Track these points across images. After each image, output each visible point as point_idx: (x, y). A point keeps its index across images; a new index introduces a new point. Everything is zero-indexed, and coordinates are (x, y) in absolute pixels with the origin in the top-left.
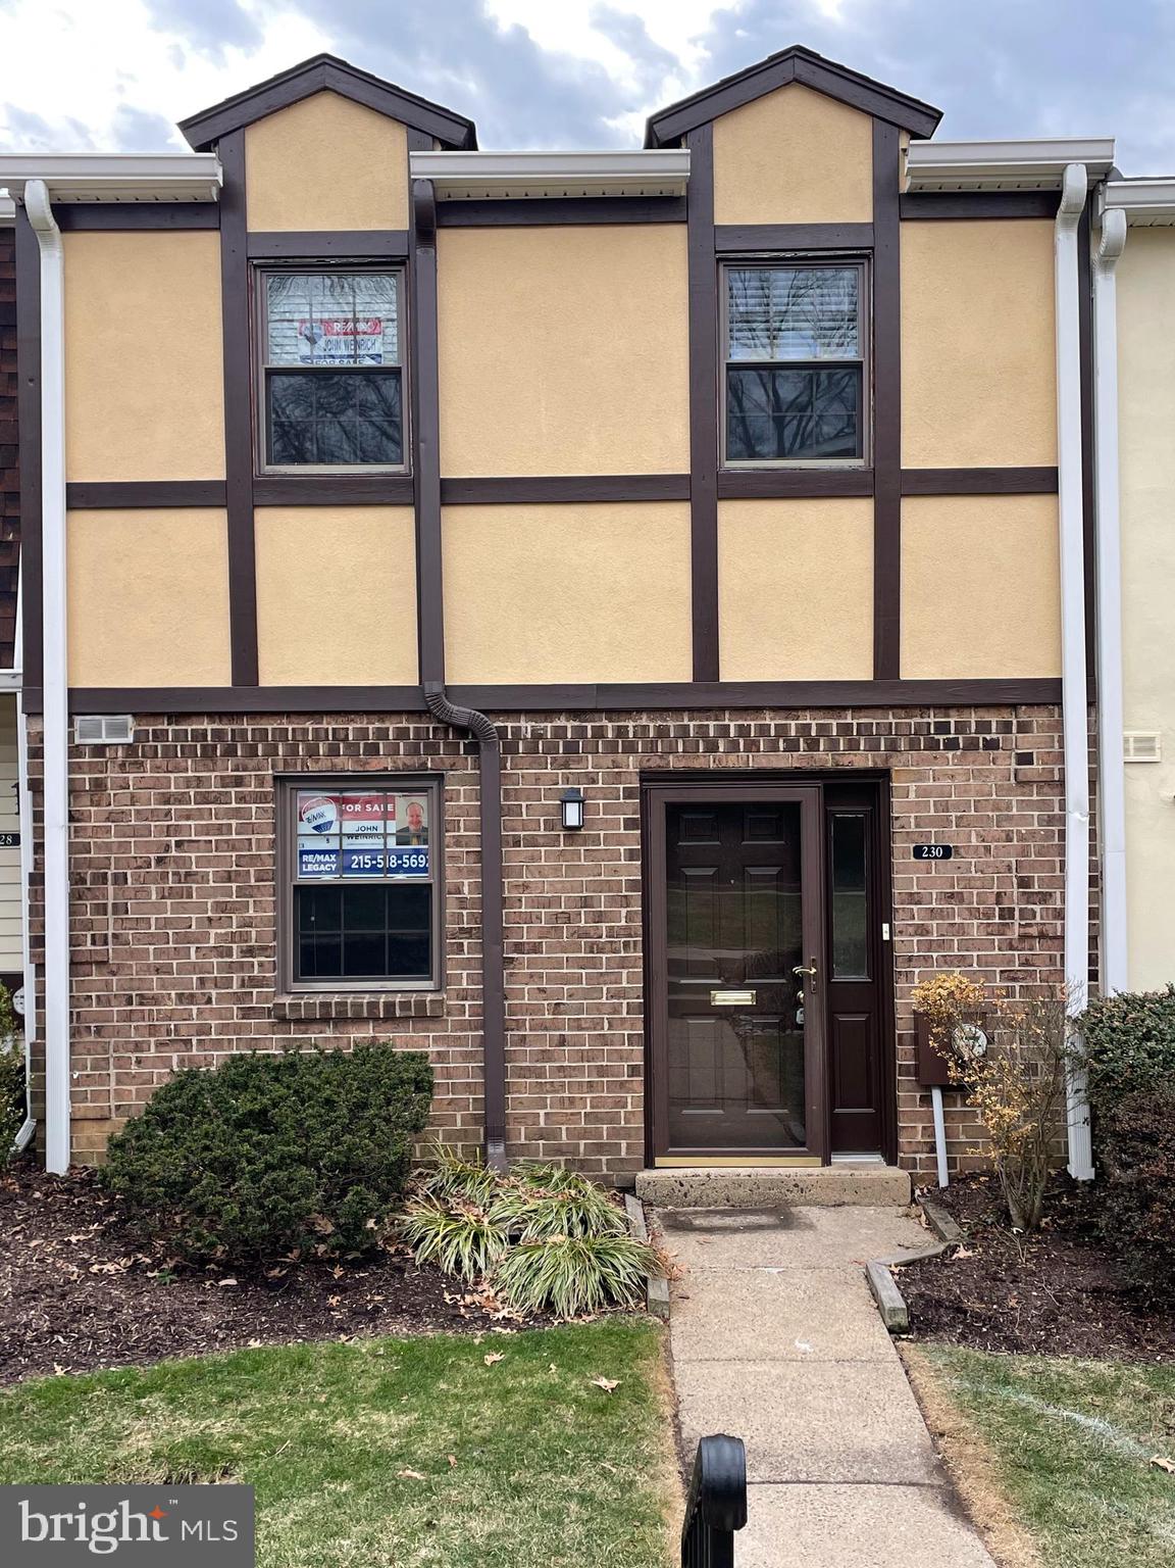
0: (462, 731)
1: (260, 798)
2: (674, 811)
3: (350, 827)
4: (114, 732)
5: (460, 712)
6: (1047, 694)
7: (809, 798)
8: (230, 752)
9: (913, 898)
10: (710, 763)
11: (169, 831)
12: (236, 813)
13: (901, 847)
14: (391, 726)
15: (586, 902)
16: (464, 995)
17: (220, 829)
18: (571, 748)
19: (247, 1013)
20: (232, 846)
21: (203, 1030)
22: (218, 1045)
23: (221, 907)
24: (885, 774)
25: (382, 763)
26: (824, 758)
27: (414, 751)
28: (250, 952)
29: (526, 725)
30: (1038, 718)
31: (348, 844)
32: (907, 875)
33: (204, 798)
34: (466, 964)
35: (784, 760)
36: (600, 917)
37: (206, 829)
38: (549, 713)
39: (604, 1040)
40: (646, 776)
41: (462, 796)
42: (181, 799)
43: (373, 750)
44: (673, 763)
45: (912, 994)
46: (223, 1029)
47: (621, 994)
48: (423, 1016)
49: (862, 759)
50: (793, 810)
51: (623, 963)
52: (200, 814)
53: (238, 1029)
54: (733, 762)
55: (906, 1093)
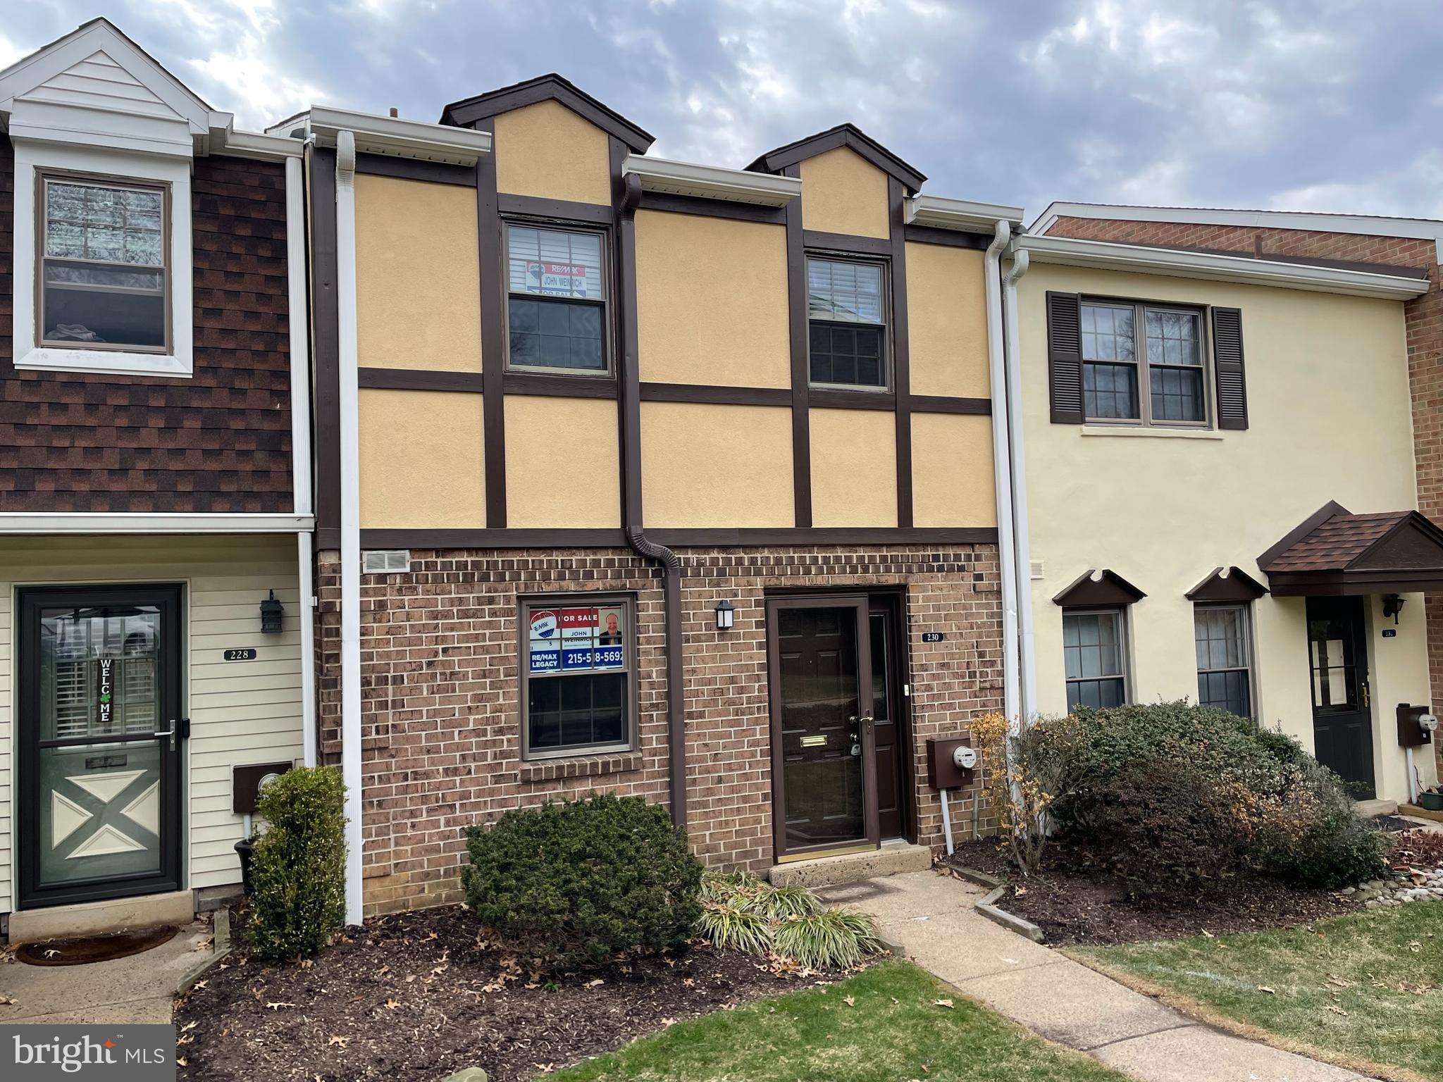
0: (651, 560)
1: (509, 612)
2: (783, 614)
3: (568, 632)
4: (396, 563)
5: (656, 548)
6: (990, 537)
7: (861, 603)
8: (485, 578)
9: (924, 668)
10: (805, 581)
11: (437, 640)
12: (490, 625)
13: (916, 634)
14: (603, 557)
15: (733, 680)
16: (654, 753)
17: (476, 638)
18: (721, 573)
19: (498, 779)
20: (486, 650)
21: (466, 795)
22: (476, 806)
23: (479, 698)
24: (903, 588)
25: (596, 585)
26: (872, 578)
27: (617, 576)
28: (501, 731)
29: (693, 557)
30: (985, 551)
31: (567, 646)
32: (920, 653)
33: (465, 614)
34: (655, 730)
35: (848, 580)
36: (741, 690)
37: (467, 638)
38: (707, 548)
39: (746, 777)
40: (768, 591)
41: (650, 608)
42: (446, 615)
43: (589, 575)
44: (785, 582)
45: (926, 728)
46: (480, 794)
47: (755, 743)
48: (628, 770)
49: (893, 579)
50: (851, 613)
51: (757, 722)
52: (461, 627)
53: (492, 792)
54: (821, 581)
55: (923, 795)
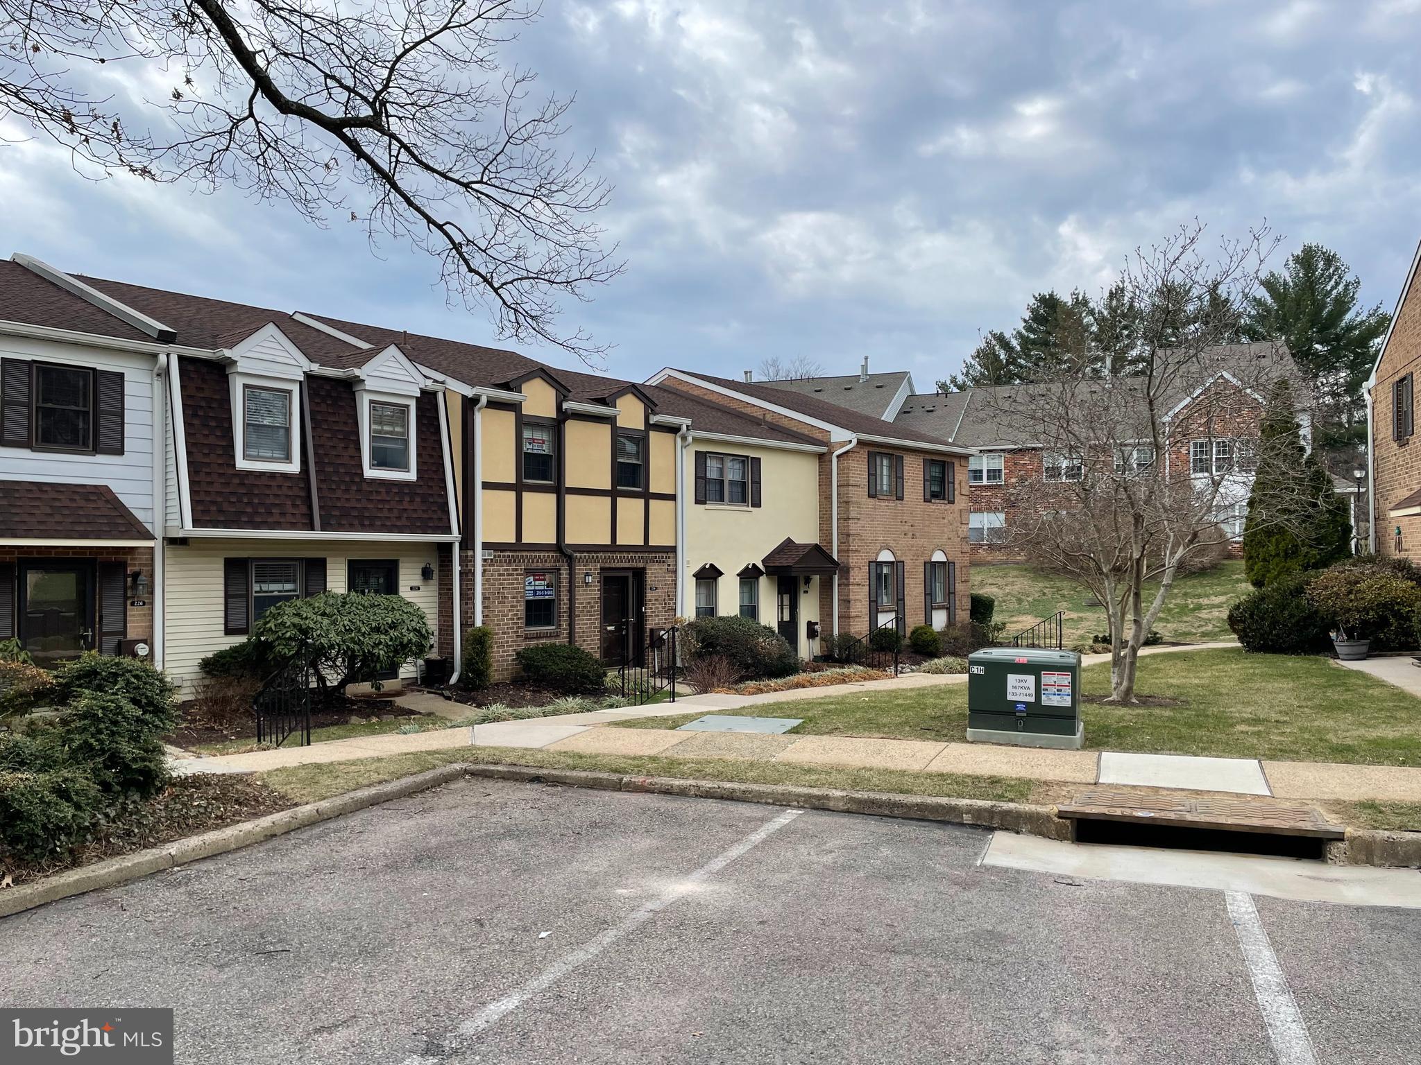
0: (566, 555)
1: (521, 575)
2: (605, 578)
3: (537, 583)
4: (490, 555)
5: (569, 551)
6: (673, 549)
7: (630, 574)
8: (515, 561)
9: (650, 600)
10: (613, 565)
11: (501, 584)
12: (516, 579)
13: (648, 587)
14: (551, 554)
15: (589, 603)
16: (565, 629)
17: (513, 584)
18: (587, 561)
19: (517, 637)
20: (515, 588)
21: (508, 642)
22: (511, 646)
23: (512, 606)
24: (644, 569)
25: (548, 565)
26: (634, 565)
27: (555, 561)
28: (518, 619)
29: (579, 555)
30: (671, 555)
31: (537, 588)
32: (650, 595)
33: (508, 575)
34: (565, 621)
35: (627, 565)
36: (592, 607)
37: (509, 584)
38: (583, 552)
39: (592, 640)
40: (601, 569)
41: (564, 574)
42: (503, 575)
43: (546, 561)
44: (607, 565)
45: (650, 624)
46: (512, 642)
47: (595, 628)
48: (557, 636)
49: (641, 565)
50: (627, 578)
51: (596, 619)
52: (508, 579)
53: (515, 641)
54: (618, 565)
55: (648, 652)
